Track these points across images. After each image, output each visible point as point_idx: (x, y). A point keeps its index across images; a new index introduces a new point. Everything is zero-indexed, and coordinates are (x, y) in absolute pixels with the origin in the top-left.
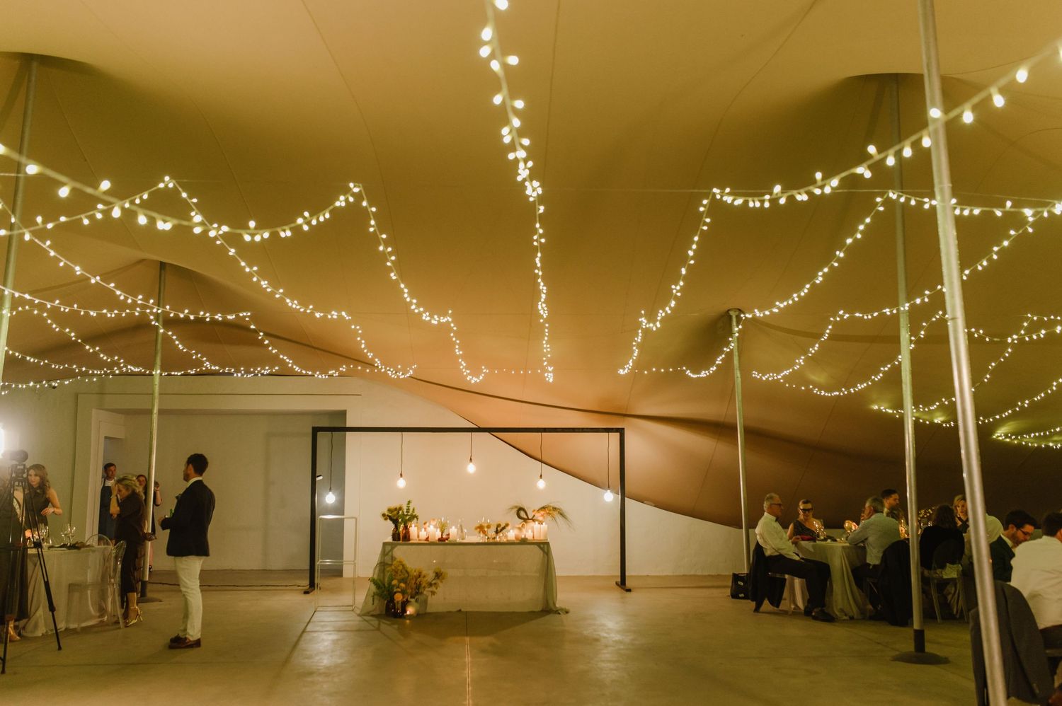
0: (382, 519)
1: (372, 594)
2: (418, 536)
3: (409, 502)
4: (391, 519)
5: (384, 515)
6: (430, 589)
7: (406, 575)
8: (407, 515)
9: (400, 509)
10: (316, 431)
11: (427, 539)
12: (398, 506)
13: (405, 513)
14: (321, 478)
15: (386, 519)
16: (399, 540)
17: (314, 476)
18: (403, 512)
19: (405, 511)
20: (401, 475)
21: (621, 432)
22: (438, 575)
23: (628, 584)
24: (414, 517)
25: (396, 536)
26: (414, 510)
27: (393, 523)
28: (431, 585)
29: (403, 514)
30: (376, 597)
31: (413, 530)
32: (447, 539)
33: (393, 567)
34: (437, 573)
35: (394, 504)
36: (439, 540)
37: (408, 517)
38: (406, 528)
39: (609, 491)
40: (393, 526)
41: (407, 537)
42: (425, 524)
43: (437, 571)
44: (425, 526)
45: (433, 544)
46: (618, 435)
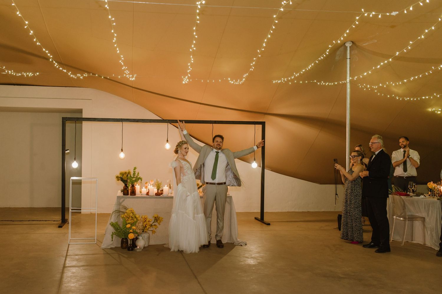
0: (115, 179)
1: (111, 234)
2: (141, 192)
3: (135, 168)
4: (122, 180)
5: (117, 177)
6: (151, 229)
7: (135, 220)
8: (133, 177)
9: (129, 173)
10: (64, 120)
11: (148, 194)
12: (127, 172)
13: (132, 176)
14: (68, 151)
15: (118, 180)
16: (128, 195)
17: (64, 149)
18: (130, 175)
19: (132, 174)
20: (122, 150)
21: (263, 124)
22: (157, 219)
23: (266, 219)
24: (138, 179)
25: (125, 192)
26: (138, 173)
27: (123, 182)
28: (151, 225)
29: (131, 177)
30: (114, 236)
31: (137, 187)
32: (162, 194)
33: (126, 215)
34: (155, 218)
35: (125, 170)
36: (157, 194)
37: (134, 179)
38: (133, 186)
39: (255, 162)
40: (124, 185)
41: (133, 193)
42: (146, 183)
43: (156, 216)
44: (146, 185)
45: (152, 197)
46: (261, 126)
